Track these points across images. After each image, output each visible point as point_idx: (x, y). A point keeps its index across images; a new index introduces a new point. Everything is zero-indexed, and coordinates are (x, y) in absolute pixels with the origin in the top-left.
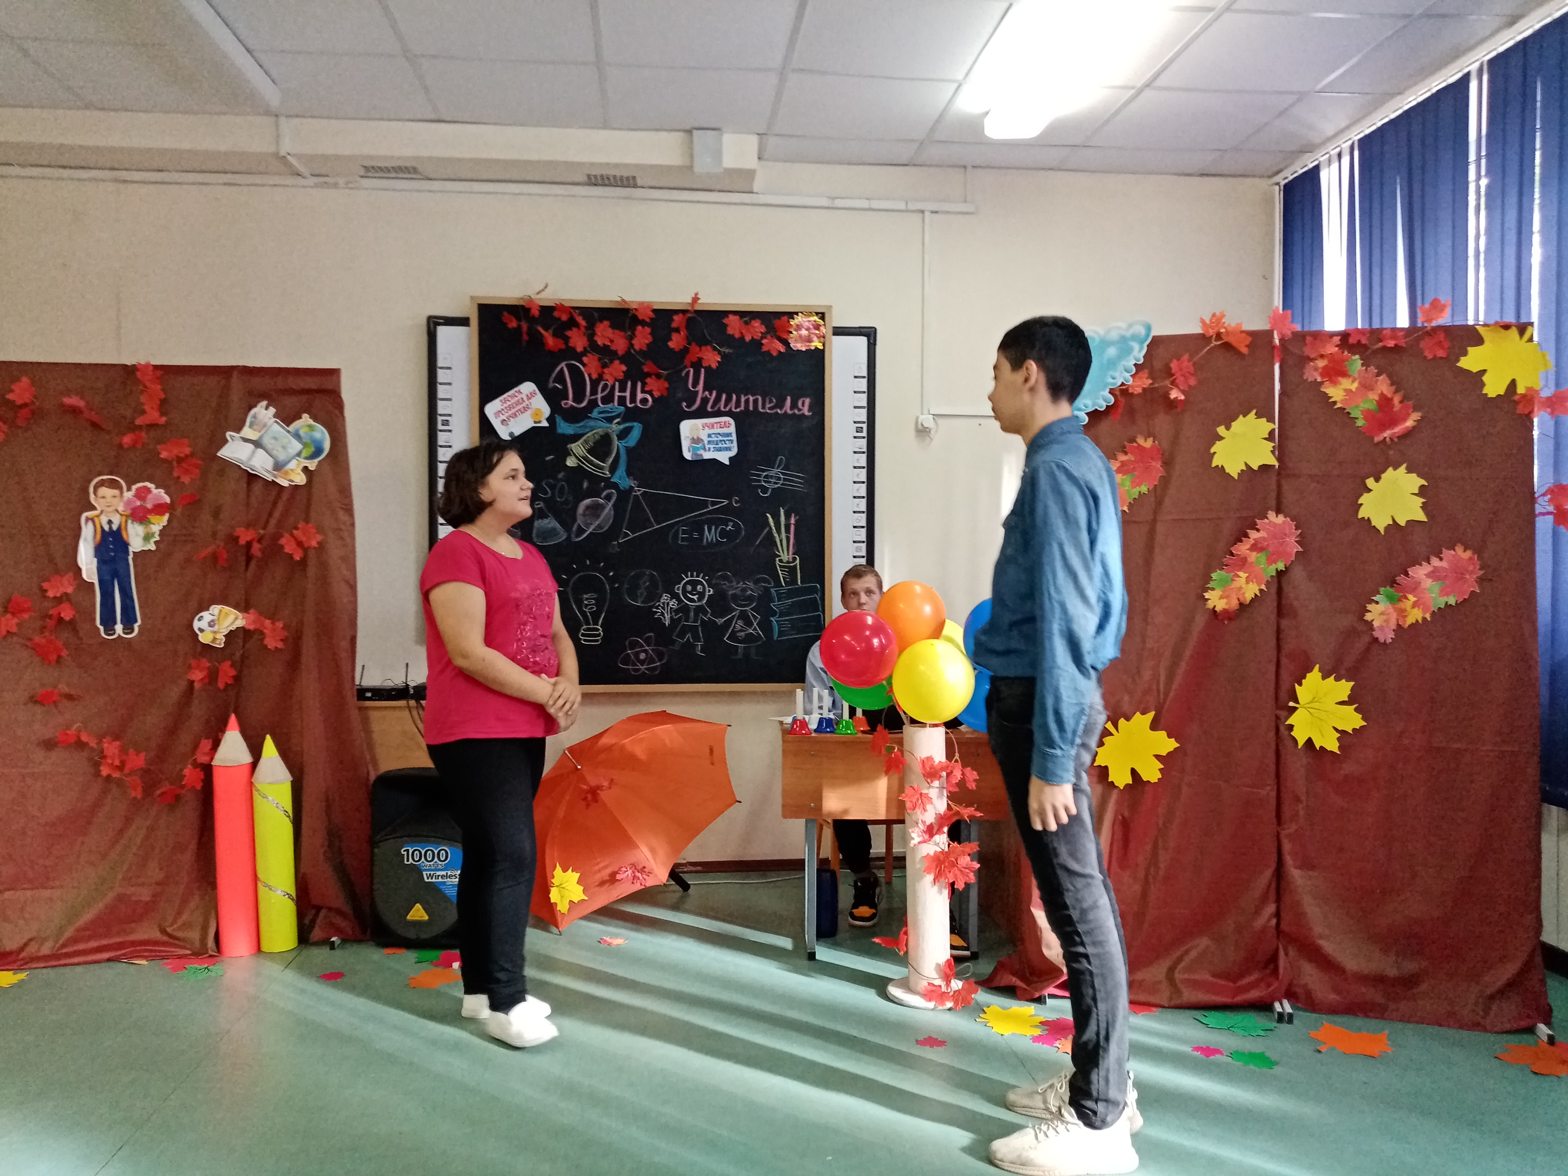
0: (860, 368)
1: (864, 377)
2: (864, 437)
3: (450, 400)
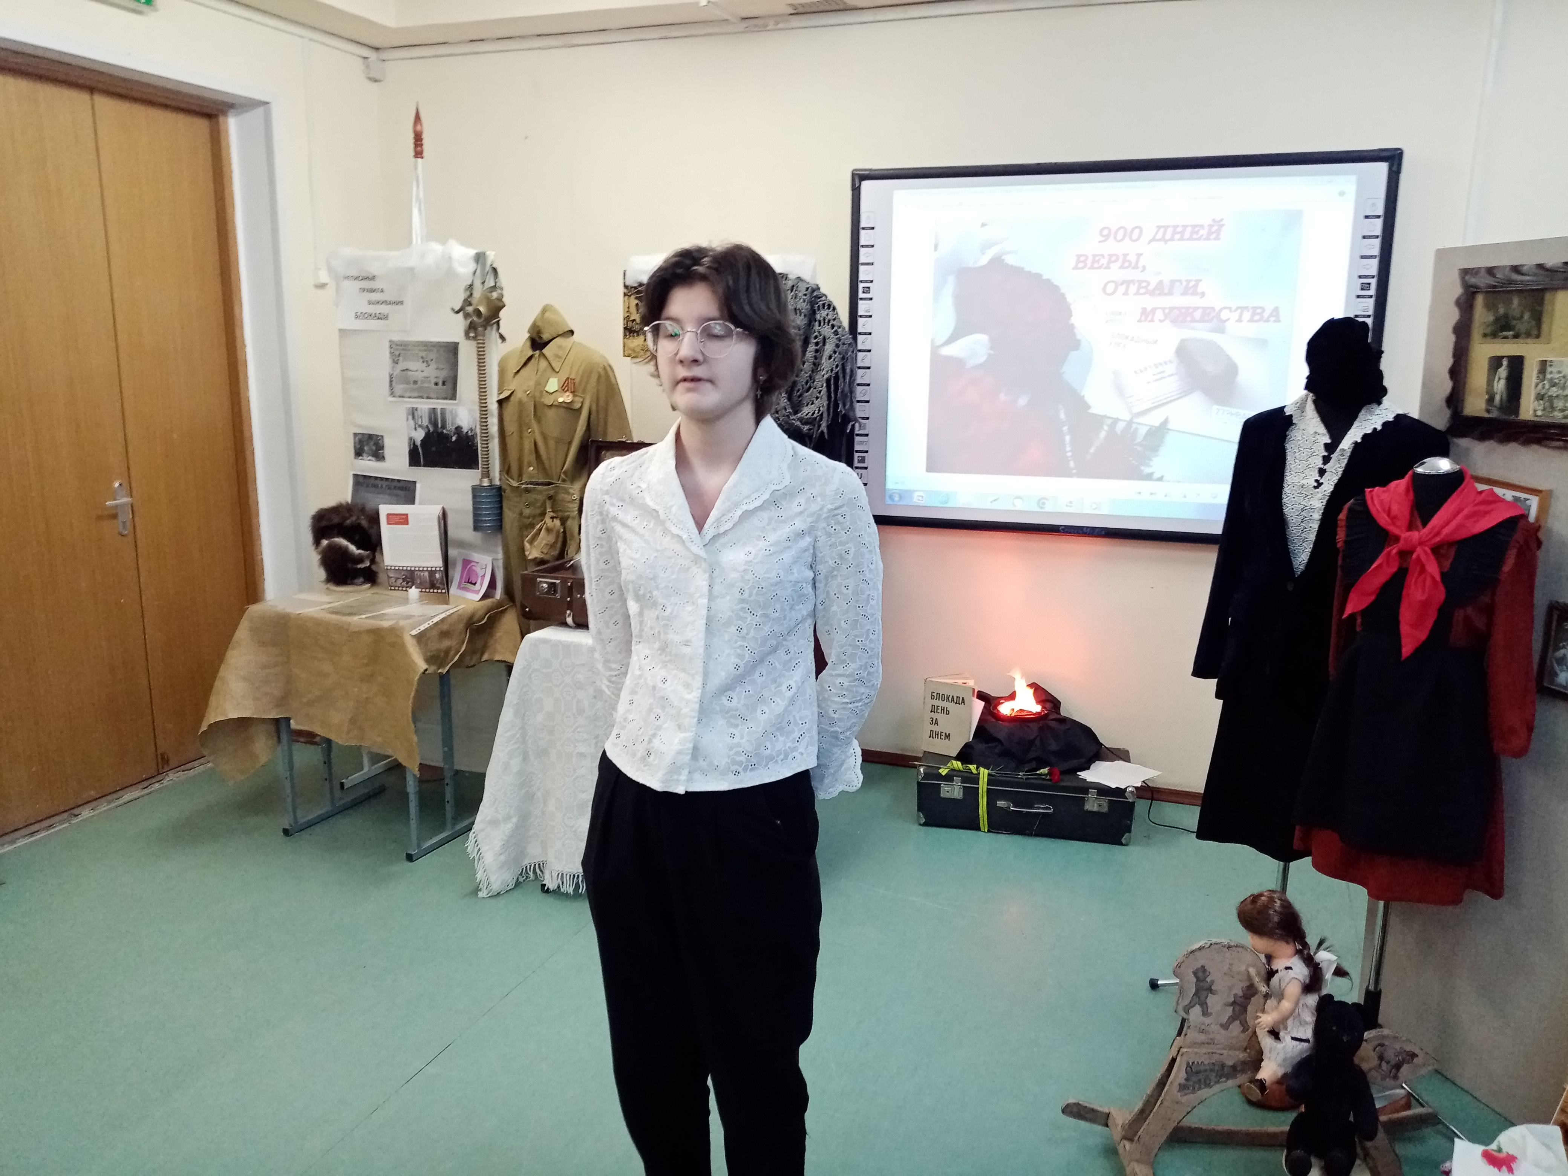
0: (1374, 205)
1: (1379, 217)
2: (1371, 297)
3: (872, 264)
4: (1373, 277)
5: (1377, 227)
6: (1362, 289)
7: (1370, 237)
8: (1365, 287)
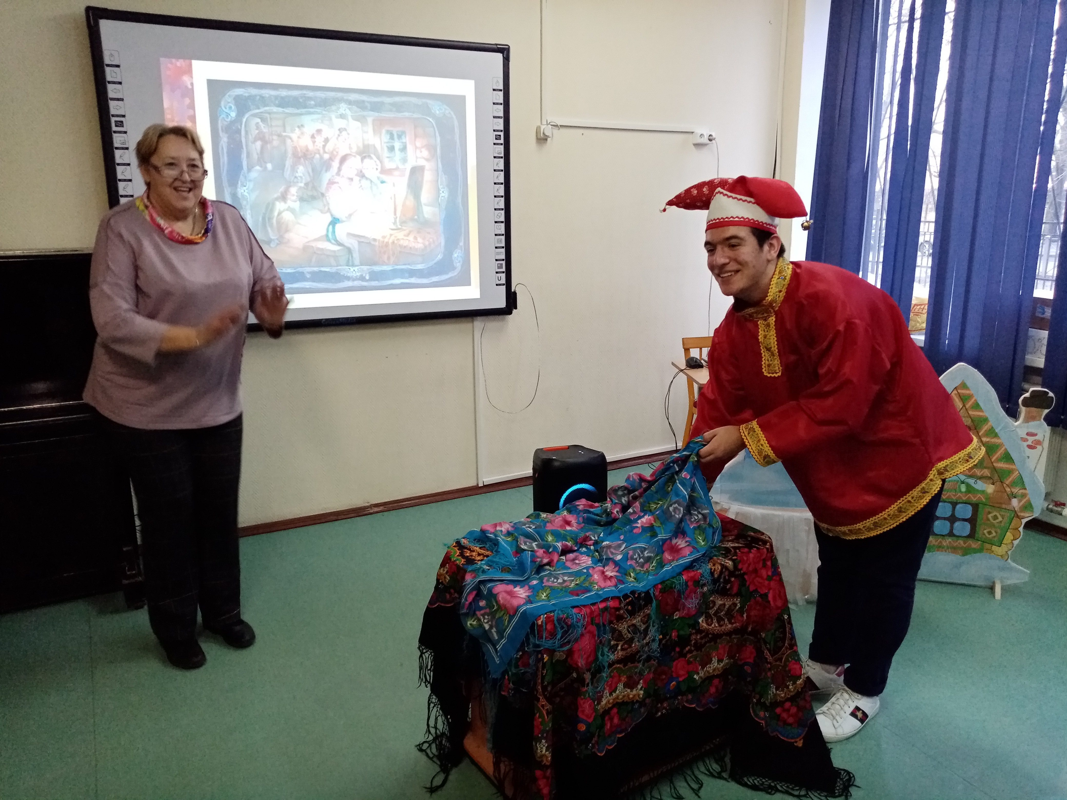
0: (497, 82)
2: (502, 144)
3: (122, 100)
4: (502, 131)
5: (500, 97)
6: (496, 139)
7: (497, 104)
8: (498, 137)
